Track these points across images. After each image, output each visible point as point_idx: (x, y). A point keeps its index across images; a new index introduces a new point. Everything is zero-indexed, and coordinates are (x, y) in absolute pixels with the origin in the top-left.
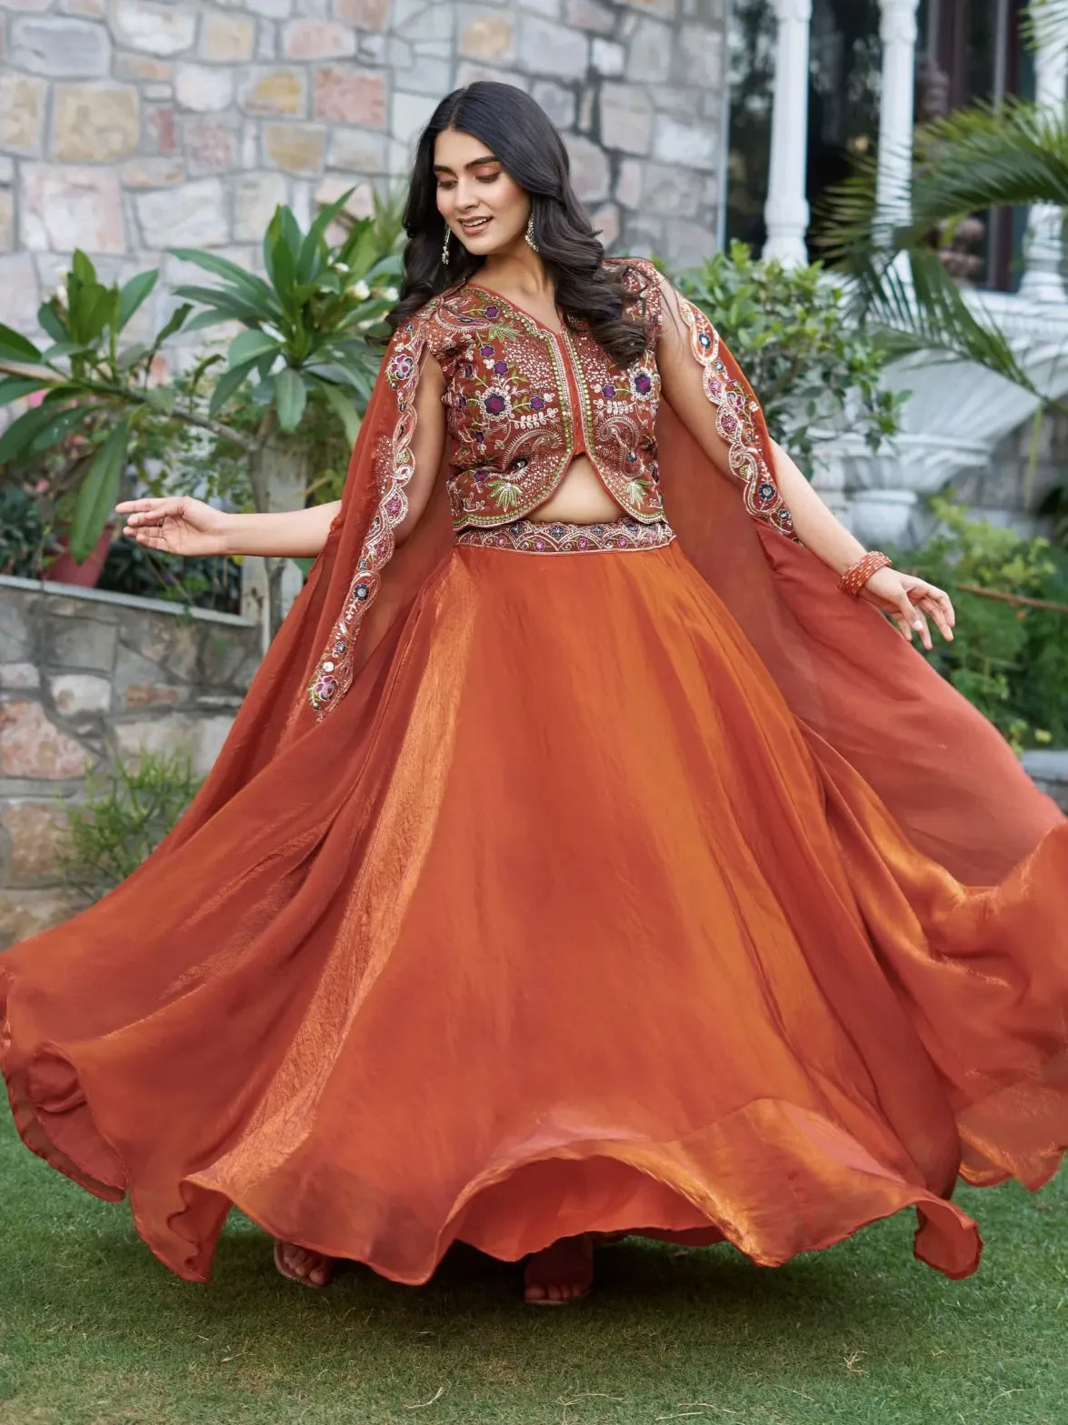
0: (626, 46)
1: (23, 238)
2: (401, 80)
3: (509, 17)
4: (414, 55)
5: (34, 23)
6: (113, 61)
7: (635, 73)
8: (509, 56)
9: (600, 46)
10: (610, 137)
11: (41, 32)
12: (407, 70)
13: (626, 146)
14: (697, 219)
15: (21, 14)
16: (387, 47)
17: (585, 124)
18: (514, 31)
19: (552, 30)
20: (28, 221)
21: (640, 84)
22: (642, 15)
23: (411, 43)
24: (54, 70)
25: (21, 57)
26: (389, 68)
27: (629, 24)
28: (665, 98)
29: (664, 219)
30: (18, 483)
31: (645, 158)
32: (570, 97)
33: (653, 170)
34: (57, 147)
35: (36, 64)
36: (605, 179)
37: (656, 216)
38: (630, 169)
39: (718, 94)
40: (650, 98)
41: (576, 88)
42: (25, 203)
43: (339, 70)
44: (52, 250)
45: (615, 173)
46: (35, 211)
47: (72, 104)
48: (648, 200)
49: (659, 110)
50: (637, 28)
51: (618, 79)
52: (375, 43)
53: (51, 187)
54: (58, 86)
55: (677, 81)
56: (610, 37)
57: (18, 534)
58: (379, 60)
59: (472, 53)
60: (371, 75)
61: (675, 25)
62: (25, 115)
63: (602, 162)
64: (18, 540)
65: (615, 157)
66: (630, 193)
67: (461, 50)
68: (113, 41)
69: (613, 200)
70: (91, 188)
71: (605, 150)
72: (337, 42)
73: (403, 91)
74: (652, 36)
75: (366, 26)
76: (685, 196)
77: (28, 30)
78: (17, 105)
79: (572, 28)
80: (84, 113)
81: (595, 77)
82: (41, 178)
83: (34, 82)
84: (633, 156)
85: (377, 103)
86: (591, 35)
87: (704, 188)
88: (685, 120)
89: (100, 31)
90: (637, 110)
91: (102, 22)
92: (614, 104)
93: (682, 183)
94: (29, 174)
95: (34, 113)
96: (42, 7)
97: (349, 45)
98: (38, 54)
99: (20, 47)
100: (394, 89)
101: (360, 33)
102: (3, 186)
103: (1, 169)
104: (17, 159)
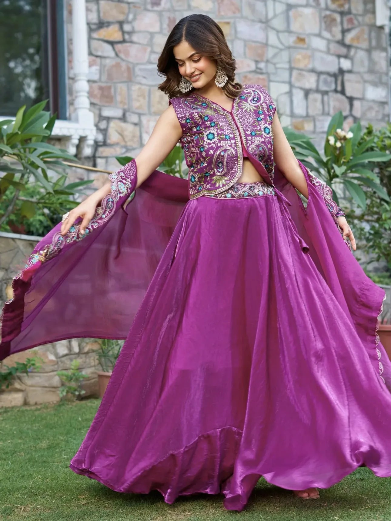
0: (352, 59)
1: (143, 142)
2: (272, 78)
3: (309, 53)
4: (276, 69)
5: (142, 67)
7: (356, 69)
8: (310, 66)
9: (342, 60)
10: (349, 92)
11: (145, 70)
12: (274, 74)
13: (355, 95)
14: (382, 120)
15: (138, 64)
16: (266, 67)
17: (339, 88)
18: (311, 57)
19: (325, 56)
20: (145, 136)
21: (358, 73)
22: (357, 48)
23: (275, 64)
24: (150, 83)
25: (139, 79)
26: (268, 74)
27: (352, 52)
28: (367, 77)
29: (370, 120)
31: (362, 99)
32: (333, 79)
33: (365, 103)
34: (153, 110)
35: (144, 81)
36: (348, 107)
37: (367, 120)
38: (356, 103)
39: (386, 75)
40: (362, 77)
41: (335, 76)
42: (143, 130)
43: (250, 76)
45: (351, 105)
46: (147, 132)
47: (157, 94)
48: (364, 114)
49: (365, 81)
50: (356, 53)
51: (350, 72)
52: (262, 65)
54: (152, 88)
55: (371, 71)
56: (346, 57)
58: (264, 71)
59: (297, 66)
60: (261, 76)
61: (369, 51)
62: (141, 99)
63: (346, 102)
65: (351, 100)
66: (357, 112)
67: (293, 65)
69: (351, 115)
71: (347, 97)
72: (249, 66)
73: (274, 81)
74: (361, 55)
75: (258, 59)
76: (377, 112)
77: (140, 70)
78: (139, 96)
79: (332, 55)
80: (161, 97)
81: (342, 72)
82: (148, 121)
83: (144, 87)
84: (357, 99)
86: (339, 56)
87: (384, 108)
88: (375, 84)
90: (358, 82)
92: (349, 81)
93: (376, 108)
94: (144, 119)
95: (144, 98)
96: (145, 61)
97: (253, 66)
98: (144, 77)
99: (138, 76)
100: (270, 81)
101: (257, 62)
102: (135, 124)
103: (135, 119)
104: (140, 115)
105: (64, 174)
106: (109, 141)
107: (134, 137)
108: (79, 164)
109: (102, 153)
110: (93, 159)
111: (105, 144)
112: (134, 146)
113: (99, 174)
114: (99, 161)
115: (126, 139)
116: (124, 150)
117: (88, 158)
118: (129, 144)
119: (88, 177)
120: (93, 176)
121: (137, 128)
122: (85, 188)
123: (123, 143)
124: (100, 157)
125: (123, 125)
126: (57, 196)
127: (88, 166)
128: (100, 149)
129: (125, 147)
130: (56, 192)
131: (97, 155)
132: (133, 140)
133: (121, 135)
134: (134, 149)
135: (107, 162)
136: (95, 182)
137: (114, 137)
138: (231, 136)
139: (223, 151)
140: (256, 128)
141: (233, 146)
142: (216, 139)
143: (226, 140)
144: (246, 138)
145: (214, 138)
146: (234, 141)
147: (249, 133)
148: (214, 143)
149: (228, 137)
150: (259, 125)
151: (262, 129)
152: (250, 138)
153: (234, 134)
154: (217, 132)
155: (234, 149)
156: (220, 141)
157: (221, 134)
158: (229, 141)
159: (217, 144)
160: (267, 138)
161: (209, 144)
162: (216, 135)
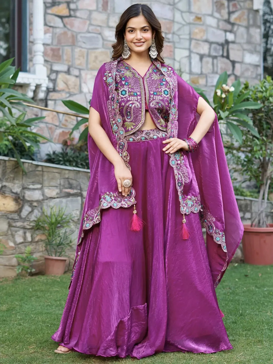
0: (235, 34)
1: (82, 89)
2: (177, 45)
3: (204, 28)
4: (180, 39)
5: (83, 35)
6: (103, 44)
7: (237, 41)
8: (204, 38)
9: (228, 34)
10: (232, 57)
11: (85, 37)
12: (178, 43)
13: (236, 59)
14: (256, 78)
15: (80, 33)
16: (173, 37)
17: (225, 54)
18: (205, 31)
19: (215, 30)
20: (83, 85)
21: (239, 43)
22: (239, 25)
23: (179, 36)
24: (88, 47)
25: (80, 44)
26: (173, 42)
27: (235, 28)
28: (246, 46)
29: (247, 78)
30: (84, 152)
31: (241, 62)
32: (221, 48)
33: (243, 66)
34: (90, 66)
35: (84, 45)
36: (231, 68)
37: (245, 78)
38: (237, 66)
39: (260, 45)
40: (242, 47)
41: (222, 45)
42: (82, 81)
45: (234, 67)
46: (85, 83)
47: (93, 55)
48: (242, 73)
49: (244, 50)
50: (238, 29)
51: (233, 42)
52: (170, 36)
53: (89, 76)
54: (90, 51)
55: (249, 42)
56: (231, 31)
57: (84, 164)
58: (171, 40)
59: (195, 37)
60: (169, 45)
61: (247, 28)
62: (81, 58)
63: (230, 64)
64: (84, 165)
65: (233, 63)
66: (238, 72)
67: (192, 37)
68: (103, 39)
69: (233, 74)
71: (231, 61)
73: (177, 48)
74: (242, 30)
75: (167, 32)
76: (252, 72)
77: (81, 37)
78: (79, 56)
79: (221, 30)
80: (96, 57)
81: (227, 42)
82: (86, 74)
83: (83, 50)
84: (238, 62)
85: (171, 51)
86: (226, 31)
87: (257, 69)
88: (251, 52)
89: (99, 36)
90: (238, 50)
91: (100, 34)
92: (233, 49)
93: (251, 69)
94: (83, 73)
95: (84, 58)
96: (85, 31)
98: (84, 43)
99: (80, 41)
100: (175, 48)
101: (166, 34)
102: (77, 77)
103: (76, 72)
104: (80, 70)
105: (24, 112)
106: (57, 88)
107: (75, 85)
108: (35, 105)
109: (52, 97)
110: (45, 101)
111: (54, 90)
112: (76, 92)
113: (49, 112)
114: (50, 103)
115: (70, 87)
116: (68, 95)
117: (41, 100)
118: (71, 90)
119: (41, 114)
120: (45, 113)
121: (78, 80)
122: (39, 122)
123: (67, 90)
124: (50, 100)
125: (68, 77)
126: (18, 128)
127: (42, 106)
128: (51, 94)
129: (69, 93)
130: (18, 124)
131: (48, 98)
132: (74, 88)
133: (66, 84)
134: (75, 94)
135: (55, 103)
136: (46, 118)
137: (61, 85)
138: (138, 93)
139: (131, 104)
140: (158, 90)
141: (139, 101)
142: (127, 95)
143: (134, 96)
144: (150, 95)
145: (126, 93)
146: (140, 97)
147: (152, 92)
148: (125, 97)
149: (135, 94)
150: (161, 88)
151: (162, 91)
152: (152, 96)
153: (141, 92)
154: (128, 89)
155: (139, 102)
156: (129, 96)
157: (131, 92)
158: (136, 97)
159: (128, 98)
160: (165, 97)
161: (122, 98)
162: (127, 92)
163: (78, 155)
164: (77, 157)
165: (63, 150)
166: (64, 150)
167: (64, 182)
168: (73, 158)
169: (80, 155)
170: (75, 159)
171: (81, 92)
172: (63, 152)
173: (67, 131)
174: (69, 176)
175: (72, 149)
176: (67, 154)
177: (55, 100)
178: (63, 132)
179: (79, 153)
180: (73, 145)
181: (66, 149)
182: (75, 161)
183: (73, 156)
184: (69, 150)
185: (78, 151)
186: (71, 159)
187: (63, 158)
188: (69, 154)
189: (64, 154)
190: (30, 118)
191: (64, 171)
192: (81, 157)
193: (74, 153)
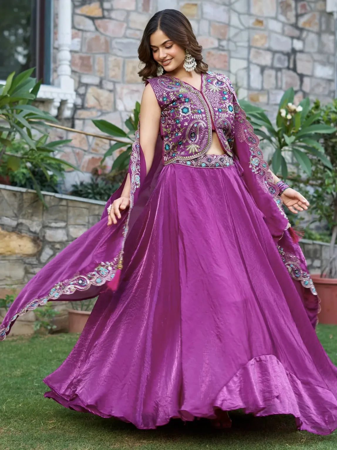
0: (304, 41)
1: (117, 107)
2: (233, 54)
3: (266, 33)
4: (237, 46)
5: (119, 41)
7: (307, 50)
8: (266, 46)
9: (295, 41)
10: (300, 70)
11: (121, 43)
12: (235, 51)
13: (305, 72)
14: (329, 95)
15: (115, 38)
16: (228, 44)
17: (291, 66)
18: (268, 38)
19: (280, 37)
20: (118, 102)
21: (308, 53)
22: (308, 31)
23: (235, 43)
24: (126, 55)
25: (116, 51)
26: (229, 51)
27: (304, 34)
28: (317, 57)
29: (317, 95)
30: (118, 183)
31: (311, 76)
32: (286, 58)
33: (314, 80)
34: (126, 78)
35: (120, 53)
36: (298, 83)
37: (315, 95)
38: (306, 80)
39: (334, 55)
40: (312, 57)
41: (288, 55)
42: (117, 97)
43: (213, 52)
44: (126, 110)
45: (302, 81)
46: (121, 99)
47: (131, 65)
48: (312, 89)
50: (307, 35)
51: (301, 52)
52: (224, 43)
53: (125, 91)
54: (126, 60)
55: (320, 52)
56: (299, 38)
58: (226, 48)
59: (255, 45)
60: (223, 53)
61: (319, 34)
62: (117, 69)
63: (297, 78)
65: (301, 77)
66: (307, 88)
67: (251, 44)
69: (301, 90)
70: (137, 91)
71: (299, 74)
72: (212, 43)
73: (234, 58)
74: (312, 37)
75: (221, 37)
76: (324, 88)
77: (117, 43)
78: (114, 66)
79: (287, 36)
80: (134, 68)
81: (294, 51)
82: (122, 88)
83: (119, 59)
84: (307, 76)
85: (225, 62)
86: (292, 38)
87: (330, 85)
88: (324, 64)
89: (138, 42)
90: (308, 61)
91: (139, 39)
92: (301, 60)
93: (323, 84)
94: (118, 87)
95: (119, 69)
96: (121, 35)
97: (216, 44)
98: (120, 50)
99: (115, 48)
100: (230, 57)
101: (220, 40)
102: (111, 91)
103: (110, 86)
104: (114, 83)
105: (47, 134)
106: (86, 105)
107: (108, 102)
108: (60, 125)
109: (80, 115)
110: (72, 121)
111: (83, 107)
112: (109, 110)
113: (76, 134)
114: (78, 123)
115: (102, 104)
116: (99, 113)
117: (67, 119)
118: (104, 108)
119: (67, 136)
120: (71, 136)
121: (112, 95)
122: (64, 146)
123: (99, 108)
124: (78, 119)
125: (100, 91)
126: (39, 153)
127: (67, 127)
128: (79, 112)
129: (101, 111)
130: (39, 149)
131: (76, 117)
132: (107, 105)
133: (97, 100)
134: (108, 113)
135: (84, 123)
136: (73, 141)
137: (91, 101)
138: (202, 110)
139: (196, 123)
140: (222, 106)
141: (204, 119)
142: (190, 113)
143: (198, 113)
144: (214, 113)
145: (188, 111)
146: (205, 115)
147: (216, 109)
148: (188, 116)
149: (200, 112)
150: (224, 103)
151: (227, 107)
152: (217, 113)
153: (204, 109)
154: (190, 106)
155: (205, 121)
156: (193, 114)
157: (194, 109)
158: (201, 115)
159: (191, 117)
160: (231, 114)
161: (184, 117)
162: (190, 110)
163: (111, 186)
164: (110, 189)
165: (92, 180)
166: (94, 180)
167: (94, 220)
168: (105, 190)
169: (113, 186)
170: (108, 192)
171: (115, 109)
172: (92, 183)
173: (97, 157)
174: (99, 213)
175: (103, 180)
176: (97, 185)
177: (84, 119)
178: (93, 158)
179: (112, 184)
180: (105, 175)
181: (96, 180)
182: (106, 193)
183: (105, 188)
184: (99, 181)
185: (110, 182)
186: (103, 192)
187: (93, 189)
188: (99, 186)
189: (94, 186)
190: (53, 140)
191: (93, 207)
192: (114, 189)
193: (106, 184)
